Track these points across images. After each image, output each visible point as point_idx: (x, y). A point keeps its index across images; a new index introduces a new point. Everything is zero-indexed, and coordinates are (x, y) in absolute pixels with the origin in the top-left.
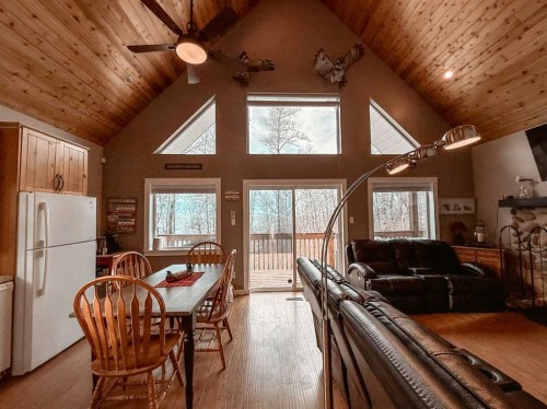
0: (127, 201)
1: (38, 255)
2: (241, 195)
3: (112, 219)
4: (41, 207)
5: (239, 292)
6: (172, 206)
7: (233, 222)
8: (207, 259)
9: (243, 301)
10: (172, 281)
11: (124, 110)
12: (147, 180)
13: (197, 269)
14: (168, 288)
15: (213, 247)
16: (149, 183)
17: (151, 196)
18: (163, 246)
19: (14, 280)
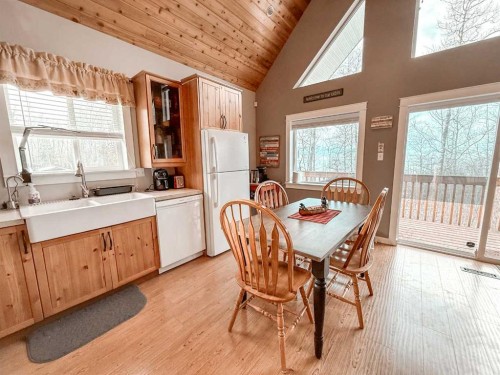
0: (273, 139)
1: (213, 178)
2: (395, 121)
3: (262, 155)
4: (212, 141)
5: (383, 240)
6: (313, 148)
7: (380, 157)
8: (345, 197)
9: (387, 251)
10: (305, 214)
11: (268, 50)
12: (288, 117)
13: (332, 205)
14: (301, 220)
15: (353, 185)
16: (290, 119)
17: (291, 132)
18: (301, 180)
19: (203, 194)
